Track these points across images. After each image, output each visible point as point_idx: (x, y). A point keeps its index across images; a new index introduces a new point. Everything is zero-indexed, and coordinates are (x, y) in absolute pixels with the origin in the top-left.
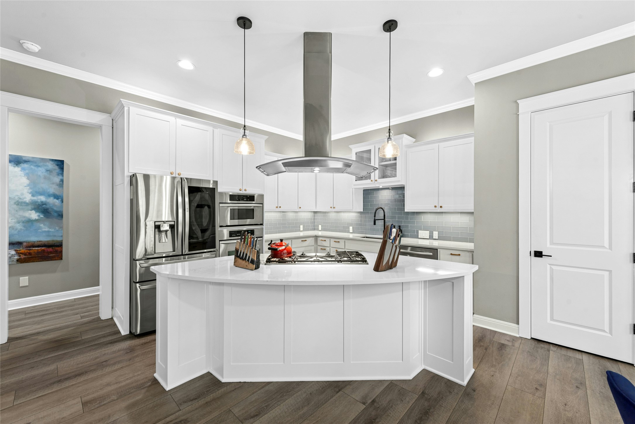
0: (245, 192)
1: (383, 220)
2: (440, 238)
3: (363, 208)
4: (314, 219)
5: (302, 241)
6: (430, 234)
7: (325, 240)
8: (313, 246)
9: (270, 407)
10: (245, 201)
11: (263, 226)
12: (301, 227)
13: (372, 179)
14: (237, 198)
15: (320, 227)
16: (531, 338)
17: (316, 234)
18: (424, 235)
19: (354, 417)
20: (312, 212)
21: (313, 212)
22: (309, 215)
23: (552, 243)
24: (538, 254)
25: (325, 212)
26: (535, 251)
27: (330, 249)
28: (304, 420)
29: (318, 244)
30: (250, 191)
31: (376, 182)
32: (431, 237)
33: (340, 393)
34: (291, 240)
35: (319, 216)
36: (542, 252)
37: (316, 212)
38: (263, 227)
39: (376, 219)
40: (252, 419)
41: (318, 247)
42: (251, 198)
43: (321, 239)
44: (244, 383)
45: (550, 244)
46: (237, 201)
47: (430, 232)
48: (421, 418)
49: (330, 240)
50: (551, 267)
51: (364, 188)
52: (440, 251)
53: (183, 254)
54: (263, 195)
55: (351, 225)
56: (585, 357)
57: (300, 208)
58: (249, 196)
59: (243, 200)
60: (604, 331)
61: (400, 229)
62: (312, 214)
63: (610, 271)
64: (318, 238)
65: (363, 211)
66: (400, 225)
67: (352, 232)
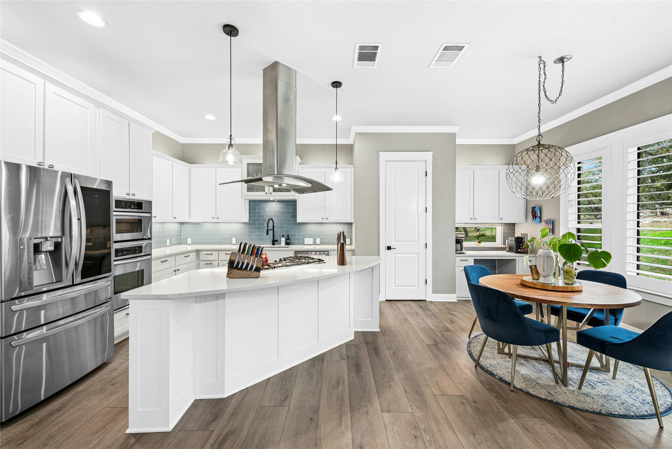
0: (133, 197)
1: (272, 230)
2: (321, 244)
3: (249, 219)
4: (181, 231)
5: (185, 257)
6: (313, 240)
7: (212, 254)
8: (194, 262)
9: (290, 389)
10: (133, 209)
11: (152, 240)
12: (168, 241)
13: (266, 192)
14: (123, 204)
15: (189, 241)
16: (386, 300)
17: (198, 248)
18: (309, 242)
19: (346, 367)
20: (178, 222)
21: (180, 222)
22: (176, 227)
23: (395, 241)
24: (389, 248)
25: (198, 223)
26: (387, 247)
27: (218, 262)
28: (322, 383)
29: (200, 259)
30: (139, 196)
31: (270, 195)
32: (315, 243)
33: (325, 362)
34: (174, 257)
35: (186, 228)
36: (391, 246)
37: (183, 223)
38: (151, 242)
39: (268, 229)
40: (287, 401)
41: (201, 262)
42: (138, 205)
43: (205, 253)
44: (246, 389)
45: (394, 242)
46: (123, 208)
47: (313, 239)
48: (376, 352)
49: (219, 253)
50: (394, 255)
51: (249, 199)
52: (331, 252)
53: (74, 284)
54: (152, 201)
55: (233, 236)
56: (410, 302)
57: (175, 218)
58: (137, 202)
59: (130, 207)
60: (416, 286)
61: (288, 239)
62: (178, 225)
63: (418, 254)
64: (201, 252)
65: (248, 222)
66: (288, 234)
67: (235, 243)
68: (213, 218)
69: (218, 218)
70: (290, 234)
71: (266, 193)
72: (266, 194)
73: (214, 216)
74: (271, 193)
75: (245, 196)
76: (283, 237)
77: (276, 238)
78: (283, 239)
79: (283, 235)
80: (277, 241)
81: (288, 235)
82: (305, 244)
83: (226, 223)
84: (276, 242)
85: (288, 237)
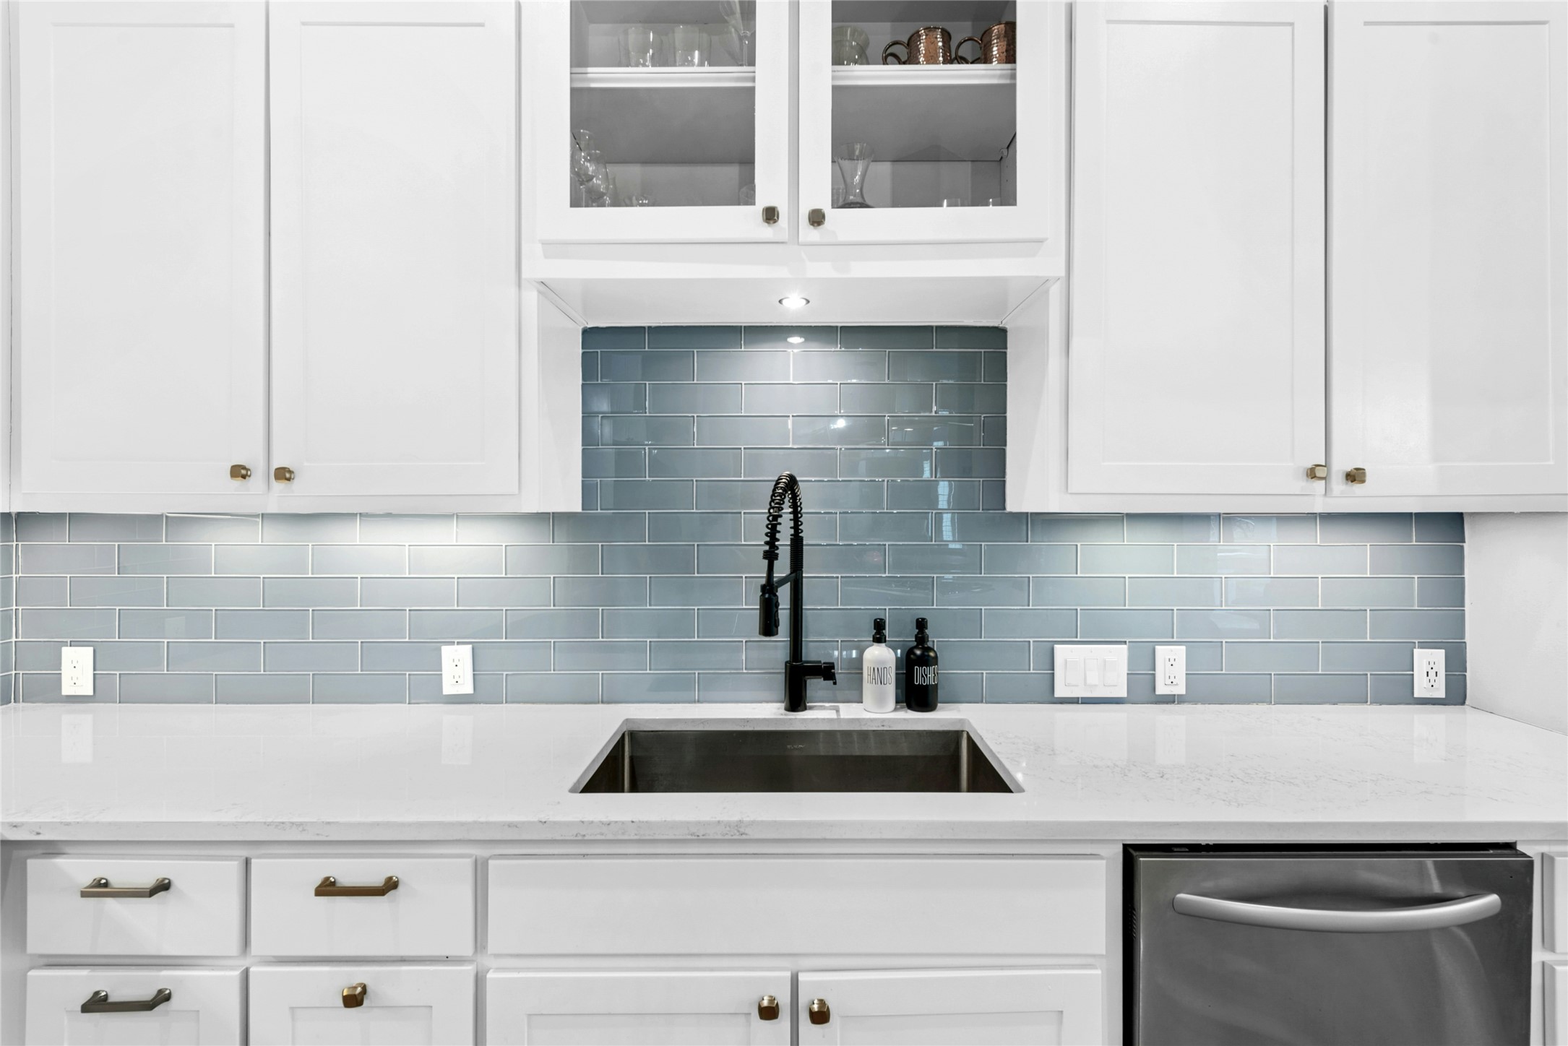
15: (77, 668)
31: (806, 234)
61: (919, 652)
65: (577, 507)
66: (921, 609)
67: (468, 689)
68: (239, 472)
69: (283, 474)
70: (933, 607)
71: (771, 215)
72: (767, 232)
73: (251, 456)
74: (817, 218)
75: (556, 248)
76: (879, 638)
77: (811, 653)
78: (881, 656)
79: (879, 625)
80: (826, 672)
81: (921, 624)
82: (1058, 694)
83: (390, 515)
84: (815, 686)
85: (921, 639)
